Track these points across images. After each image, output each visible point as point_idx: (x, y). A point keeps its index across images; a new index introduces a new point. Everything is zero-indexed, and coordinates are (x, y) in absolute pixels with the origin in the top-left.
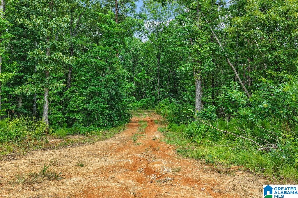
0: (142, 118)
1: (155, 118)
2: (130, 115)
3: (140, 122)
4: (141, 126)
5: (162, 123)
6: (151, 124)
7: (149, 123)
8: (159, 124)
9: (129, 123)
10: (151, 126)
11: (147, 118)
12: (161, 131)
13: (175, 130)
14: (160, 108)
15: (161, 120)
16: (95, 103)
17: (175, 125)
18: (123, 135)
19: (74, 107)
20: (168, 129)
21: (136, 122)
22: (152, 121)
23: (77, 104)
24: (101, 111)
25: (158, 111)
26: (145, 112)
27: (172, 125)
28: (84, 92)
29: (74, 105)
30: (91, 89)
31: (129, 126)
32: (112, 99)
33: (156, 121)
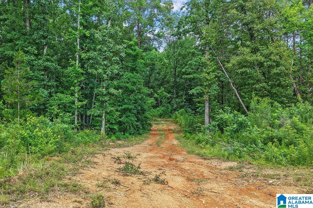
0: (160, 127)
1: (172, 127)
2: (150, 125)
3: (159, 131)
4: (161, 135)
5: (178, 132)
6: (169, 133)
7: (167, 132)
8: (176, 133)
9: (151, 132)
10: (169, 135)
11: (165, 127)
12: (177, 139)
13: (188, 138)
14: (176, 117)
15: (177, 129)
16: (127, 117)
17: (188, 135)
18: (149, 141)
19: (113, 120)
20: (183, 137)
21: (156, 131)
22: (169, 130)
23: (115, 117)
24: (132, 123)
25: (175, 121)
26: (162, 121)
27: (186, 135)
28: (119, 108)
29: (113, 119)
30: (124, 107)
31: (150, 134)
32: (138, 113)
33: (173, 130)
